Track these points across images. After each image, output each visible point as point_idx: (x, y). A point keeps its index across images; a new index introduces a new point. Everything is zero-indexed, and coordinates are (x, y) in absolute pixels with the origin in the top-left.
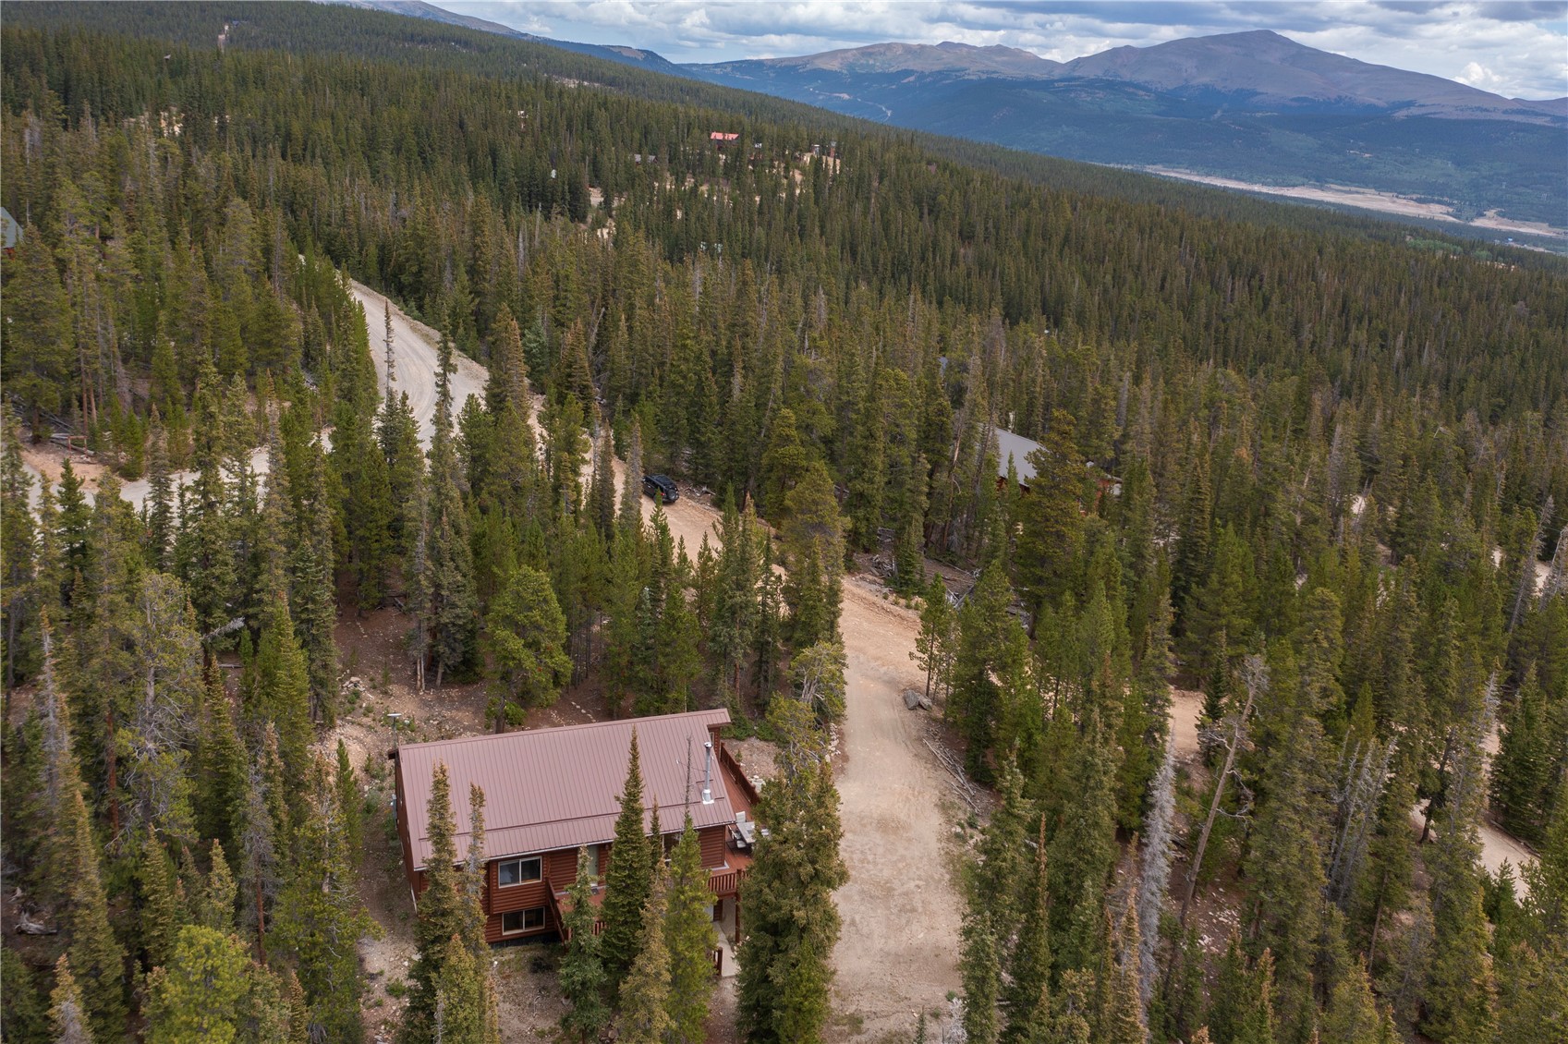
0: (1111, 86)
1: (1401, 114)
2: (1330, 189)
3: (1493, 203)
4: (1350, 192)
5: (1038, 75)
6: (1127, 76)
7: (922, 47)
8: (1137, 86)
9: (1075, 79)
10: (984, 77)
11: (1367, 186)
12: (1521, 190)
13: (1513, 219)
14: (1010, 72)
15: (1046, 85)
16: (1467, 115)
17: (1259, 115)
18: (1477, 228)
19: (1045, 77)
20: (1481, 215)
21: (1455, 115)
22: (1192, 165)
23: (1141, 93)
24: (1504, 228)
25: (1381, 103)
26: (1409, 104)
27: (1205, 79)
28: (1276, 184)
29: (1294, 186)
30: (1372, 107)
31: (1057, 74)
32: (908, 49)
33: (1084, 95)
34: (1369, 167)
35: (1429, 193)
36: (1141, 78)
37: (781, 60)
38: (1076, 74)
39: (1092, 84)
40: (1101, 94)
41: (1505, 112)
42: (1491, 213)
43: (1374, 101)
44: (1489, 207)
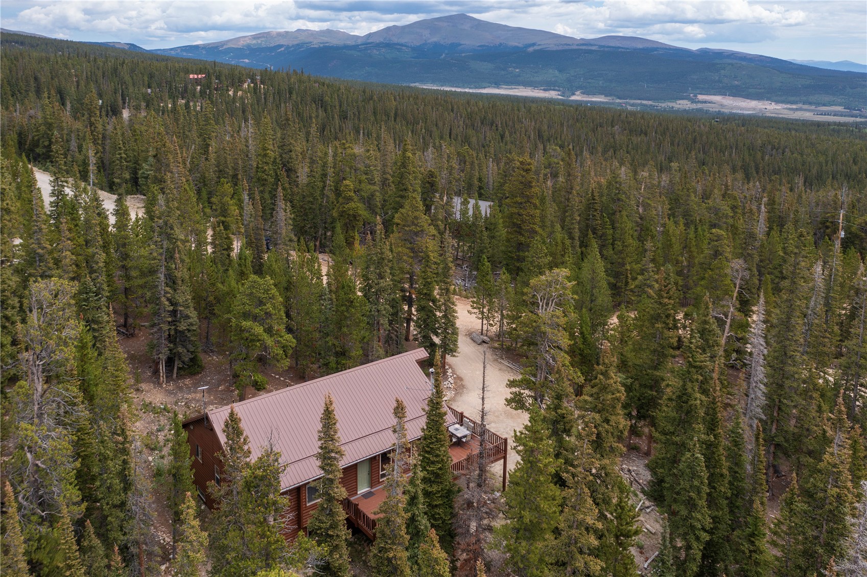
0: (388, 45)
1: (531, 49)
2: (502, 88)
3: (578, 88)
4: (512, 89)
5: (349, 43)
6: (395, 40)
7: (287, 32)
8: (402, 45)
9: (369, 43)
10: (322, 45)
11: (519, 85)
12: (590, 81)
13: (588, 94)
14: (334, 42)
15: (355, 47)
16: (560, 48)
17: (463, 55)
18: (573, 100)
19: (354, 43)
20: (574, 94)
21: (555, 48)
22: (433, 82)
23: (404, 48)
24: (585, 99)
25: (520, 45)
26: (534, 44)
27: (435, 39)
28: (476, 88)
29: (485, 88)
30: (517, 47)
31: (359, 42)
32: (279, 34)
33: (375, 51)
34: (519, 76)
35: (548, 86)
36: (402, 41)
37: (209, 44)
38: (369, 41)
39: (378, 46)
40: (383, 50)
41: (578, 45)
42: (578, 93)
43: (517, 44)
44: (577, 91)
